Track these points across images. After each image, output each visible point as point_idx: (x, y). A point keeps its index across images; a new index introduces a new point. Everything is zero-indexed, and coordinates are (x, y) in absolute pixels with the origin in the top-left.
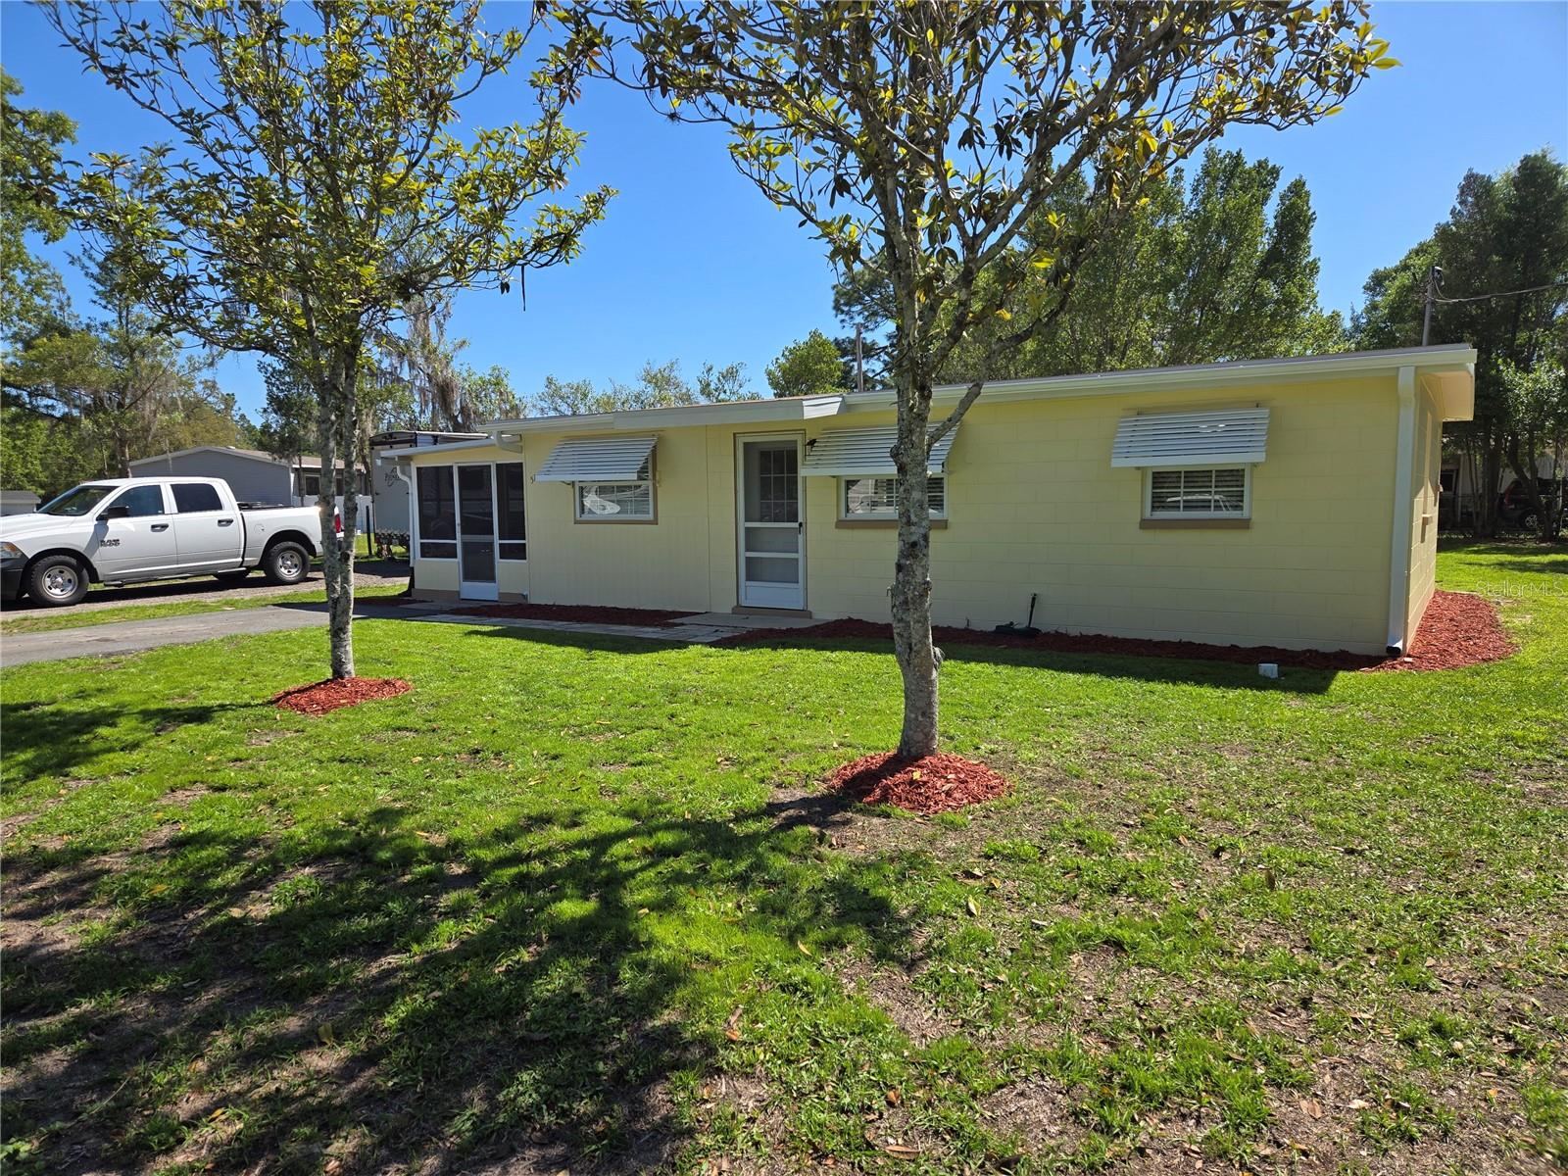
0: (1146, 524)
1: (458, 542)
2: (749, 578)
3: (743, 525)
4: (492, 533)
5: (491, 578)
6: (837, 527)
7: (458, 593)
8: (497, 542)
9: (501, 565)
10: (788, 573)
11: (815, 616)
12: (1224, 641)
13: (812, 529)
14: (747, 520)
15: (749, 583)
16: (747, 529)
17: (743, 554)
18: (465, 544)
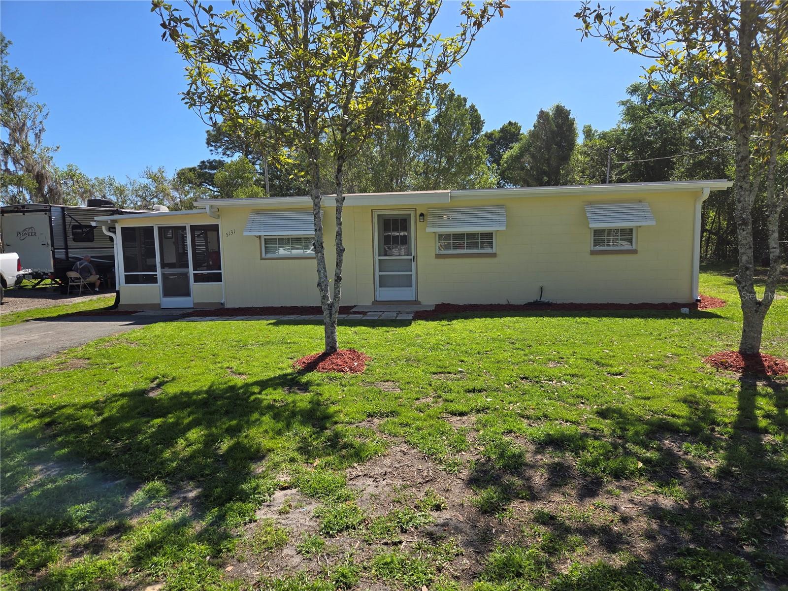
0: (593, 253)
1: (159, 273)
2: (380, 286)
3: (377, 258)
4: (188, 267)
5: (187, 294)
6: (436, 258)
7: (159, 305)
8: (191, 272)
9: (195, 286)
10: (407, 282)
11: (422, 304)
12: (627, 302)
13: (420, 260)
14: (379, 255)
15: (381, 288)
16: (379, 260)
17: (378, 274)
18: (164, 275)
